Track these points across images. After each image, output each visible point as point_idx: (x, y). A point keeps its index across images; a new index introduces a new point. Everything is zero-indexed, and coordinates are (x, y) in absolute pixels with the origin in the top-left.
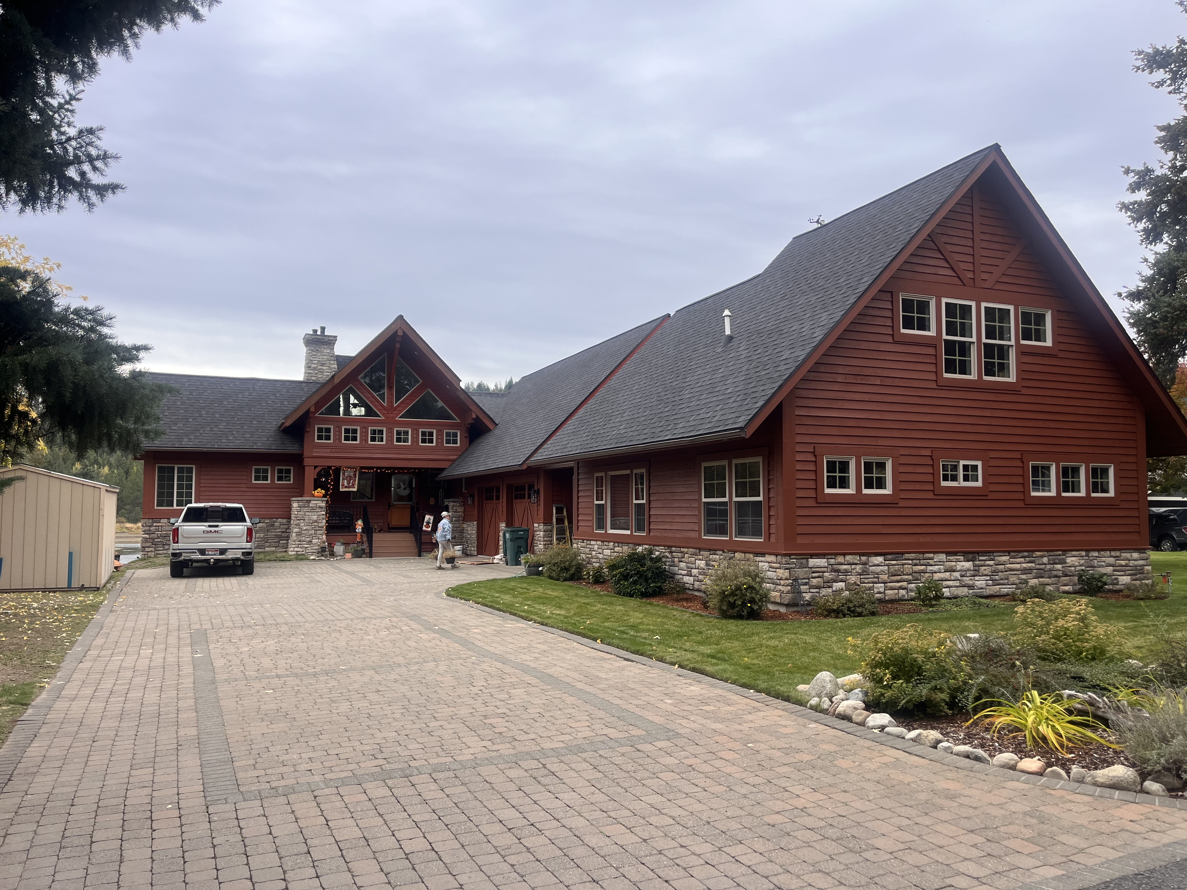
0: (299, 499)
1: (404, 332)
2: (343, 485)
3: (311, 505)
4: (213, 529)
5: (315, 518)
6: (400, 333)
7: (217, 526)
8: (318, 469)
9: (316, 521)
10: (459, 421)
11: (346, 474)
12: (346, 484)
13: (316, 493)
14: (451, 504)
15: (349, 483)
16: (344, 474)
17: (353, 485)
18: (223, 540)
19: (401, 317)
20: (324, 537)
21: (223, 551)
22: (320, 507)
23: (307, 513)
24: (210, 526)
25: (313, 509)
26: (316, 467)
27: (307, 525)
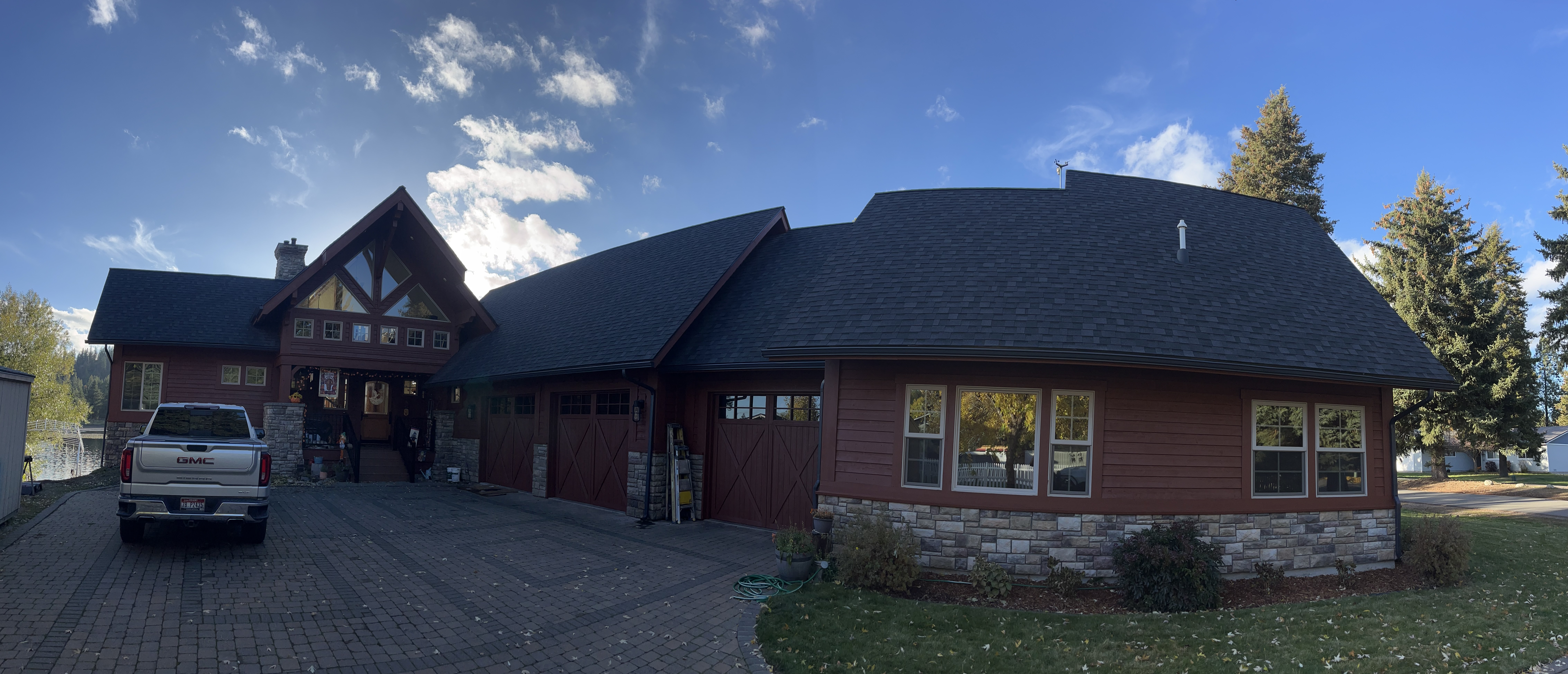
0: (275, 404)
1: (404, 206)
2: (322, 389)
3: (287, 412)
4: (196, 455)
5: (291, 427)
6: (400, 208)
7: (203, 449)
8: (296, 369)
9: (292, 432)
10: (449, 321)
11: (325, 376)
12: (326, 389)
13: (293, 399)
14: (441, 416)
15: (329, 388)
16: (323, 376)
17: (334, 390)
18: (215, 478)
19: (402, 190)
20: (301, 451)
21: (212, 503)
22: (298, 415)
23: (282, 422)
24: (190, 449)
25: (290, 417)
26: (293, 367)
27: (282, 437)
